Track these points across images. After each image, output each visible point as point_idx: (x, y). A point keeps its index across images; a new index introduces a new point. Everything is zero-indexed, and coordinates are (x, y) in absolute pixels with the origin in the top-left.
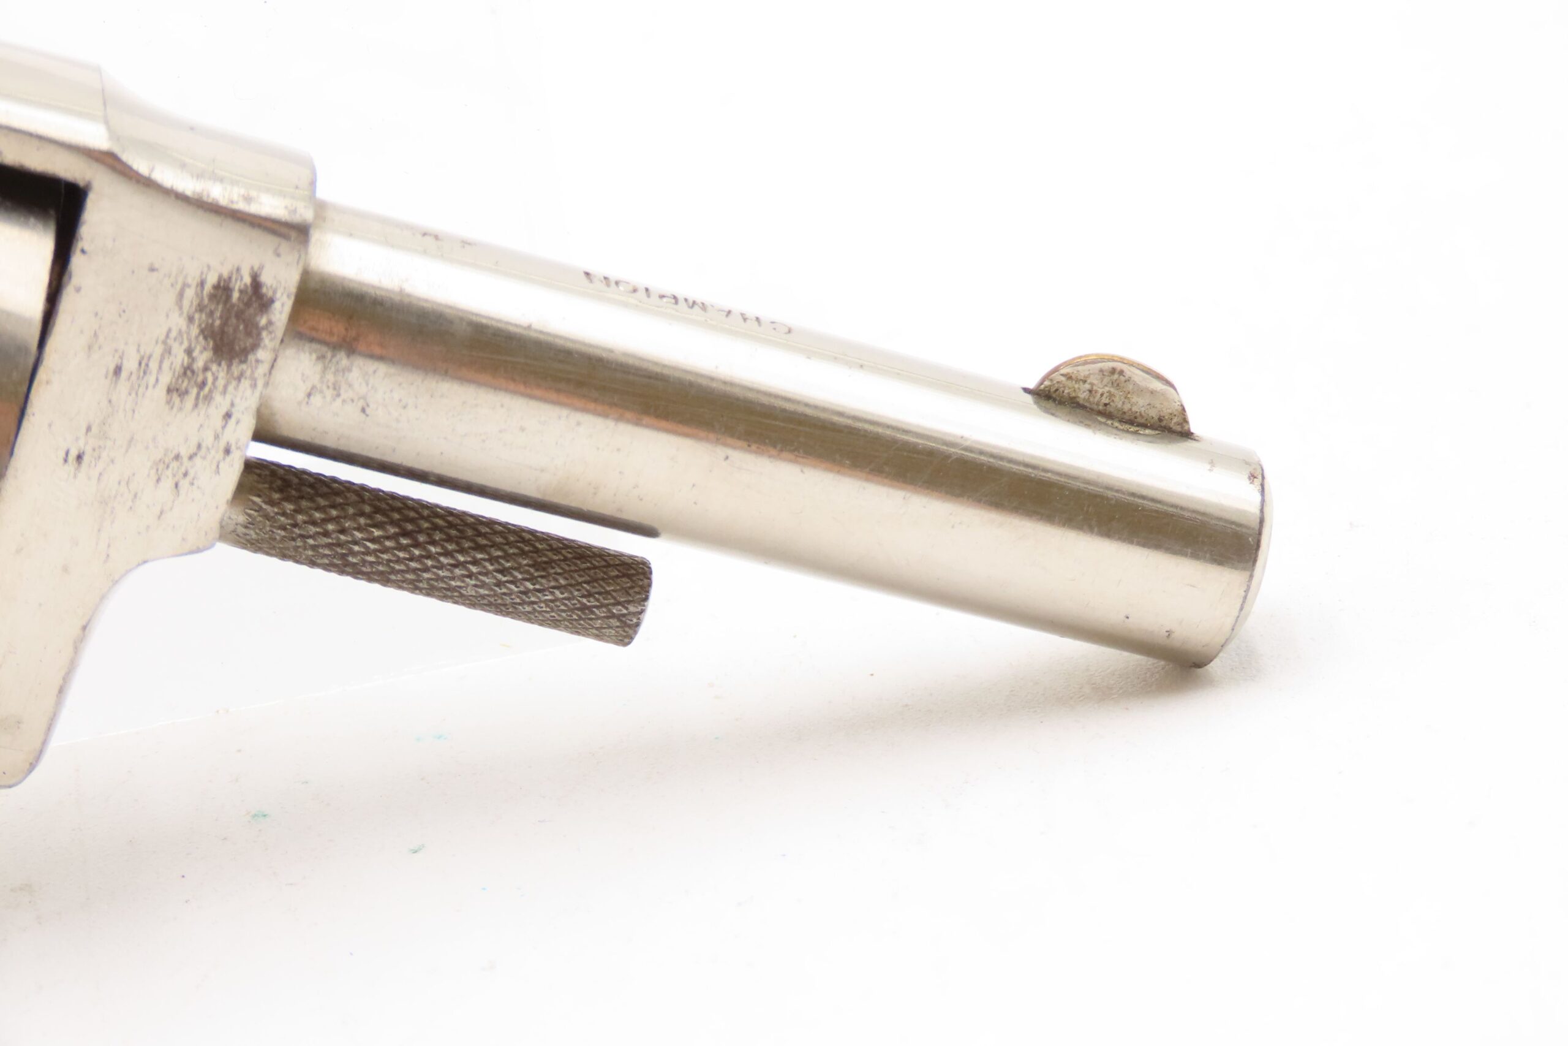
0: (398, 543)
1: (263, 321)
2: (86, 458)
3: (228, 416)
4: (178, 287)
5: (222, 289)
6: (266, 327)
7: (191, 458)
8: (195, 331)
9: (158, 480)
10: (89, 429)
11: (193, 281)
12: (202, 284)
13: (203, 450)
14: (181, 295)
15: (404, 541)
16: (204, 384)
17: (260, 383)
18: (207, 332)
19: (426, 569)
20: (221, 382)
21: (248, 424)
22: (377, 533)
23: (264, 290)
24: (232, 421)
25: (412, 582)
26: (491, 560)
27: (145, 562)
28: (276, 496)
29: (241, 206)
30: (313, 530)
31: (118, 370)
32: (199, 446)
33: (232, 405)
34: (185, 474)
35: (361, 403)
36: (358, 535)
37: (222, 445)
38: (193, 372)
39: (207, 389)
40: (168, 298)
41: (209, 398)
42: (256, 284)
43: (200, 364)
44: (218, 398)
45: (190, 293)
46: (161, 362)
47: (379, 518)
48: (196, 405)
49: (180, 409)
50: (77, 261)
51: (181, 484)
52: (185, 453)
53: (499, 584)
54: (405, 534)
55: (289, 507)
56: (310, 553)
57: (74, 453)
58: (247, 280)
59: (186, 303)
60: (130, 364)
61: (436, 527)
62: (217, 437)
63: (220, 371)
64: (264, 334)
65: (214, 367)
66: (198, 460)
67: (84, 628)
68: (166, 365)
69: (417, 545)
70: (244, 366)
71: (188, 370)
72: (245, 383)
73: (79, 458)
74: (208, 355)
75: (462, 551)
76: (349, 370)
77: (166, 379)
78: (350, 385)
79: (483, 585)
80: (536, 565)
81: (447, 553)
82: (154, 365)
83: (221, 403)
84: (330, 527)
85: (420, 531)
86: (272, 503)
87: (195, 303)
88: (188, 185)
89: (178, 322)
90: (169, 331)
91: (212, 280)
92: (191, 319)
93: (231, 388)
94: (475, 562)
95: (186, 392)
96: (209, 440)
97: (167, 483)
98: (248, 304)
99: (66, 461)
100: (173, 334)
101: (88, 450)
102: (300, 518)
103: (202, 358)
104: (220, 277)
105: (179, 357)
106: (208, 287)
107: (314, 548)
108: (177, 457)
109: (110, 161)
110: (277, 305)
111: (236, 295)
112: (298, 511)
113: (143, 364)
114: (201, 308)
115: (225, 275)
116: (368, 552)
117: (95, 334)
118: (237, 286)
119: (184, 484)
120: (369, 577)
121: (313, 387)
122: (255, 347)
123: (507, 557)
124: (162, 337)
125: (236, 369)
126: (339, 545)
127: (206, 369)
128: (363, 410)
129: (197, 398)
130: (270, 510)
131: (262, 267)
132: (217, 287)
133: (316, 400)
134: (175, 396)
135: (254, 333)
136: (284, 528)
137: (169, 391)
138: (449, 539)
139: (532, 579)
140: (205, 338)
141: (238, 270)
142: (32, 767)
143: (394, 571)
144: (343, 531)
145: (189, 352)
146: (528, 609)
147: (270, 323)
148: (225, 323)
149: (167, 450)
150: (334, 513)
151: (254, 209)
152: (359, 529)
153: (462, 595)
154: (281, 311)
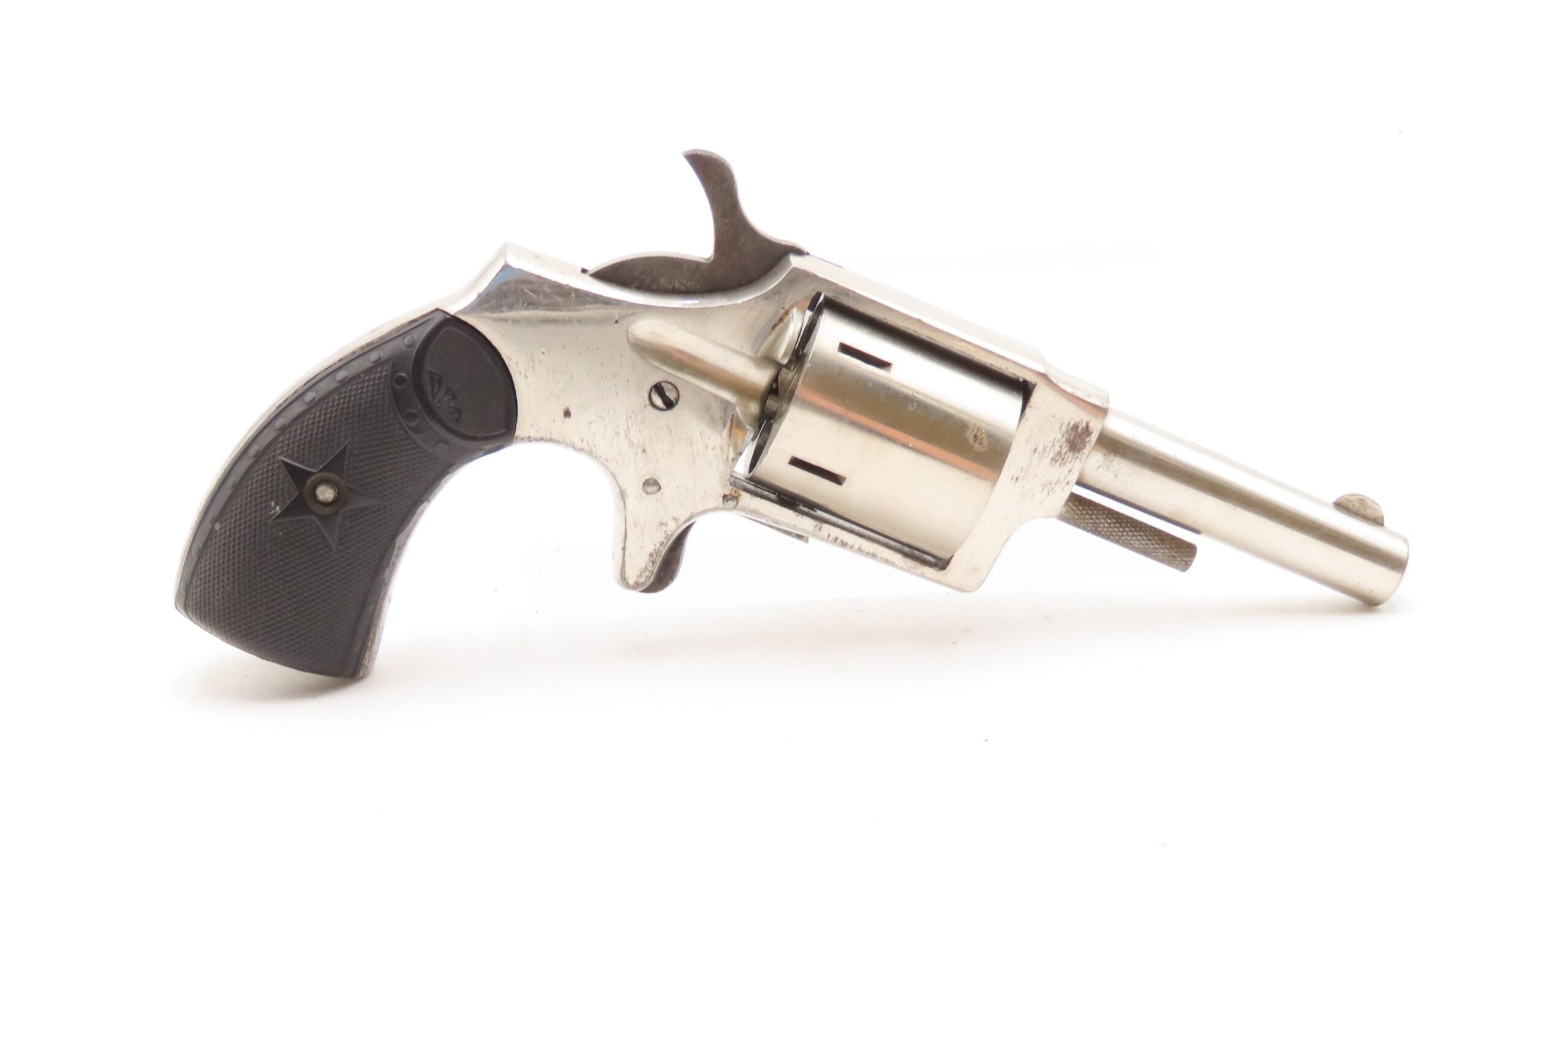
0: (1115, 525)
1: (1088, 440)
2: (1019, 479)
3: (1070, 471)
4: (1061, 424)
5: (1076, 427)
6: (1088, 442)
7: (1055, 484)
8: (1064, 440)
9: (1043, 490)
10: (1022, 469)
11: (1066, 422)
12: (1069, 424)
13: (1060, 482)
14: (1061, 427)
15: (1117, 525)
16: (1064, 459)
17: (1083, 461)
18: (1068, 441)
19: (1123, 536)
20: (1070, 459)
21: (1074, 478)
22: (1109, 521)
23: (1090, 429)
24: (1071, 473)
25: (1117, 540)
26: (1146, 535)
27: (1033, 518)
28: (1077, 504)
29: (1086, 399)
30: (1087, 517)
31: (1035, 450)
32: (1059, 480)
33: (1072, 467)
34: (1052, 490)
35: (1115, 473)
36: (1103, 521)
37: (1067, 481)
38: (1061, 454)
39: (1064, 461)
40: (1057, 427)
41: (1065, 464)
42: (1087, 427)
43: (1063, 452)
44: (1068, 464)
45: (1064, 427)
46: (1051, 449)
47: (1110, 516)
48: (1060, 466)
49: (1054, 467)
50: (1028, 409)
51: (1050, 493)
52: (1053, 482)
53: (1147, 544)
54: (1118, 522)
55: (1081, 508)
56: (1085, 525)
57: (1015, 477)
58: (1084, 425)
59: (1062, 430)
60: (1040, 449)
61: (1128, 522)
62: (1065, 478)
63: (1070, 455)
64: (1087, 444)
65: (1068, 453)
66: (1057, 485)
67: (1008, 539)
68: (1052, 450)
69: (1121, 527)
70: (1078, 454)
71: (1059, 453)
72: (1078, 461)
73: (1017, 479)
74: (1067, 449)
75: (1136, 531)
76: (1113, 460)
77: (1051, 455)
78: (1113, 466)
79: (1141, 544)
80: (1160, 540)
81: (1131, 531)
82: (1048, 450)
83: (1068, 466)
84: (1094, 517)
85: (1123, 522)
86: (1075, 506)
87: (1066, 430)
88: (1069, 390)
89: (1060, 436)
90: (1055, 439)
91: (1072, 423)
92: (1063, 435)
93: (1073, 461)
94: (1140, 536)
95: (1057, 461)
96: (1062, 479)
97: (1046, 492)
98: (1083, 433)
99: (1012, 479)
100: (1057, 440)
101: (1021, 477)
102: (1084, 512)
103: (1065, 449)
104: (1075, 423)
105: (1057, 448)
106: (1071, 426)
107: (1087, 523)
108: (1050, 483)
109: (1044, 376)
110: (1093, 435)
111: (1080, 429)
112: (1083, 510)
113: (1045, 449)
114: (1067, 432)
115: (1077, 422)
116: (1104, 527)
117: (1030, 437)
118: (1081, 426)
119: (1051, 493)
120: (1103, 537)
121: (1100, 465)
122: (1083, 448)
123: (1151, 535)
124: (1052, 440)
125: (1076, 455)
126: (1096, 523)
127: (1065, 454)
128: (1116, 476)
129: (1061, 463)
130: (1075, 508)
131: (1090, 421)
132: (1074, 425)
133: (1100, 470)
134: (1053, 461)
135: (1084, 443)
136: (1078, 515)
137: (1052, 459)
138: (1132, 526)
139: (1158, 544)
140: (1067, 443)
141: (1082, 421)
142: (980, 586)
143: (1112, 535)
144: (1098, 519)
145: (1061, 447)
146: (1155, 554)
147: (1090, 441)
148: (1074, 438)
149: (1047, 481)
150: (1095, 512)
151: (1089, 400)
152: (1103, 518)
153: (1133, 547)
154: (1094, 437)
